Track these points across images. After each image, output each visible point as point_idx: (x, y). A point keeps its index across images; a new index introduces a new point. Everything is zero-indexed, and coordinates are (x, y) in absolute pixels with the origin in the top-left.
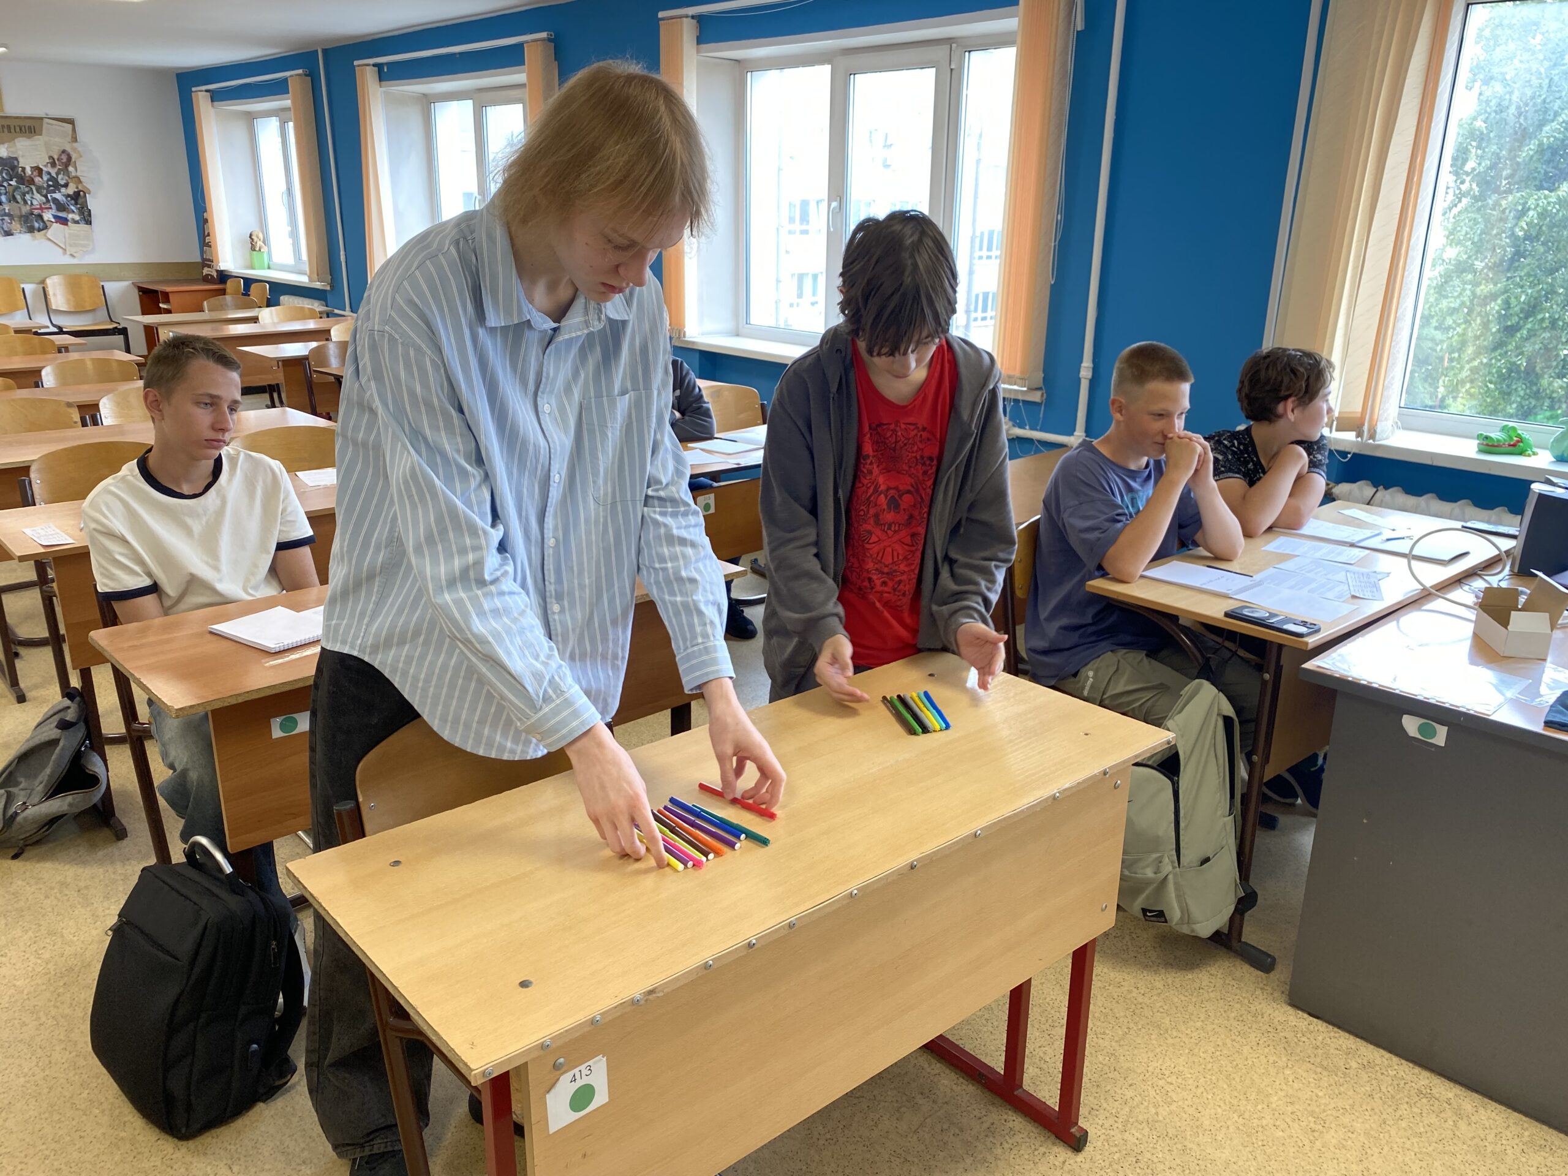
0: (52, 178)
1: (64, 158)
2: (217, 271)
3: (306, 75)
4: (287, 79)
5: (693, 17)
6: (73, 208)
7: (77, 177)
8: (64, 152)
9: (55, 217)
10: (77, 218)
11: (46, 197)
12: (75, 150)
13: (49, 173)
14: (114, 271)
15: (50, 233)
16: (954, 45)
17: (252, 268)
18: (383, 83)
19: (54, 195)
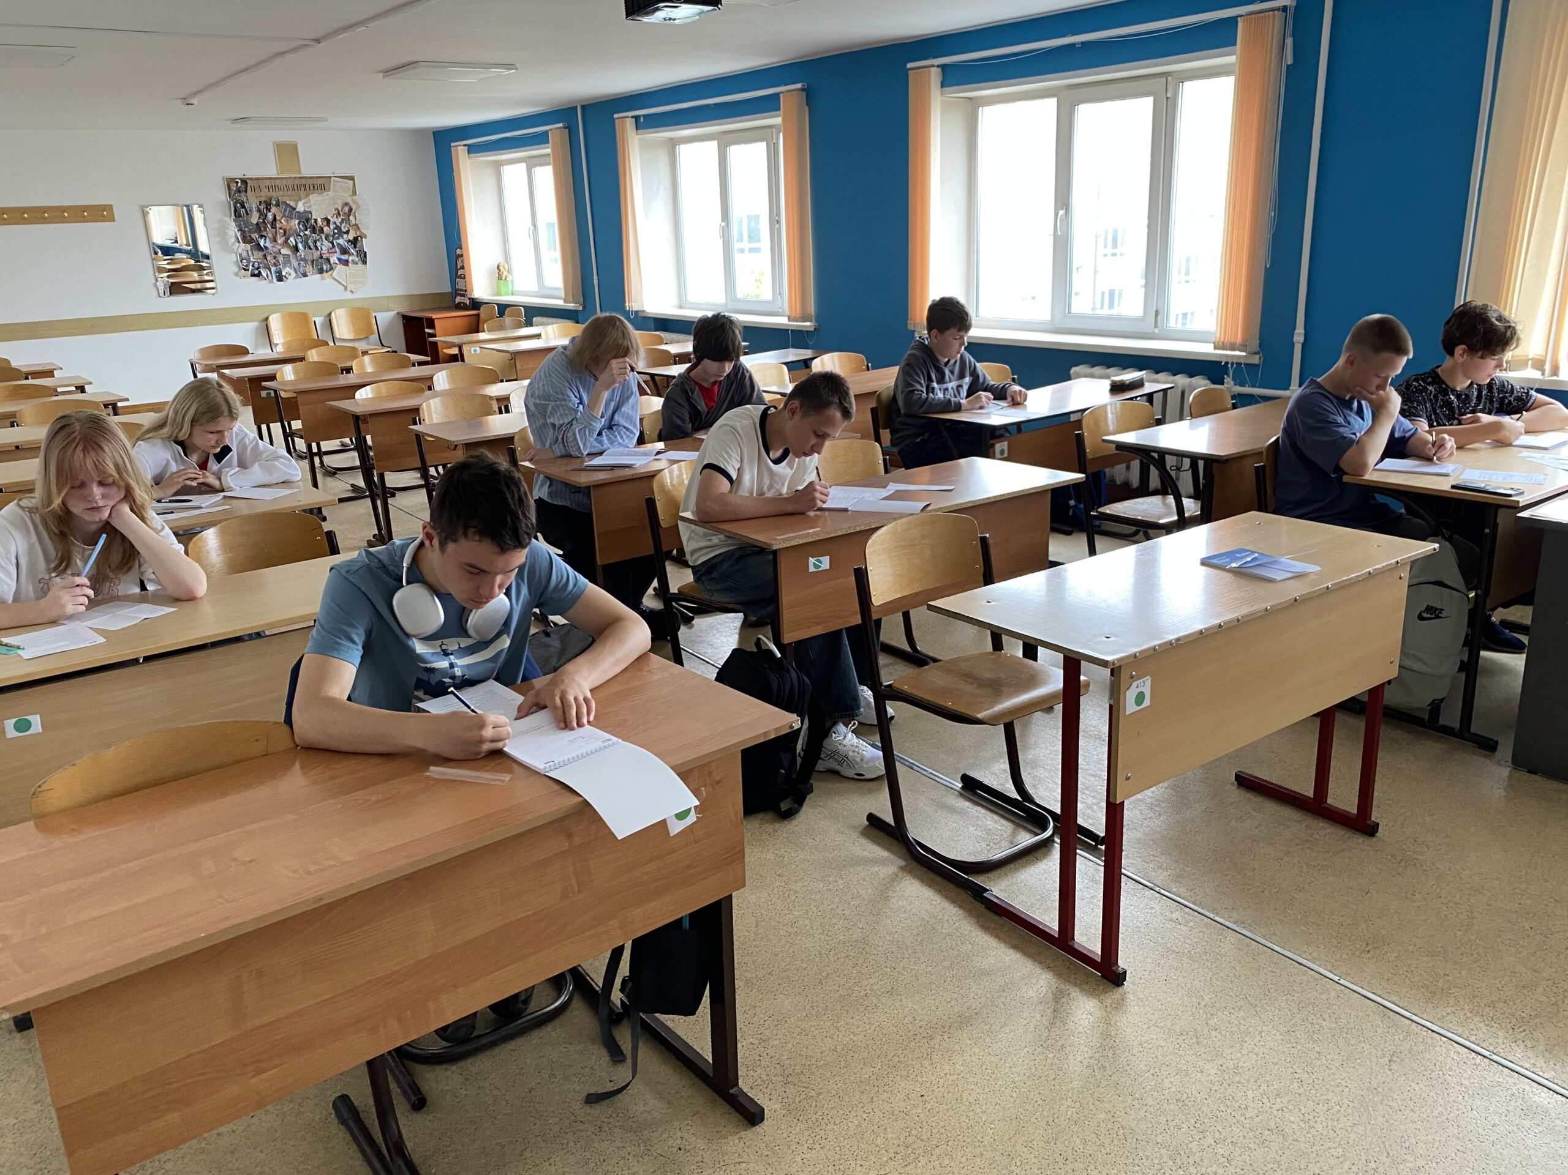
0: (337, 227)
1: (346, 209)
2: (469, 299)
3: (565, 128)
4: (547, 131)
5: (938, 66)
6: (352, 251)
7: (356, 225)
8: (346, 204)
9: (339, 259)
10: (356, 259)
11: (332, 243)
12: (354, 201)
13: (335, 223)
14: (382, 303)
15: (335, 274)
16: (1170, 78)
17: (498, 294)
18: (639, 131)
19: (339, 241)
